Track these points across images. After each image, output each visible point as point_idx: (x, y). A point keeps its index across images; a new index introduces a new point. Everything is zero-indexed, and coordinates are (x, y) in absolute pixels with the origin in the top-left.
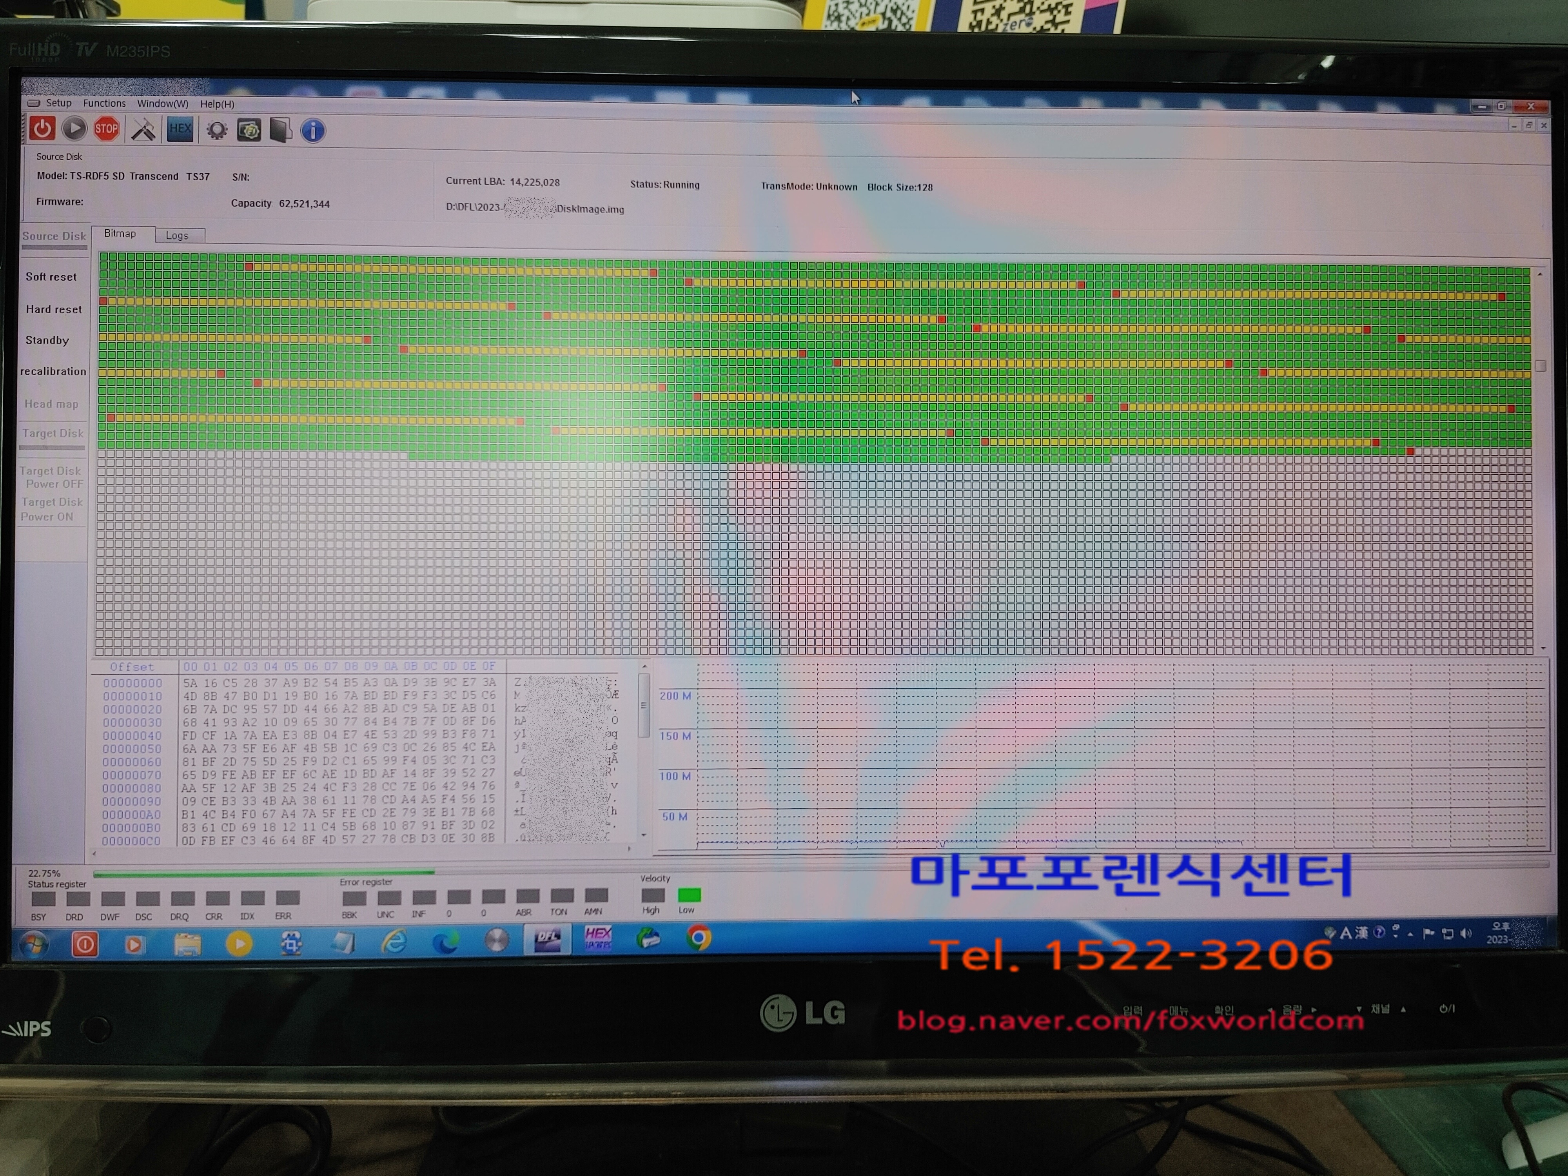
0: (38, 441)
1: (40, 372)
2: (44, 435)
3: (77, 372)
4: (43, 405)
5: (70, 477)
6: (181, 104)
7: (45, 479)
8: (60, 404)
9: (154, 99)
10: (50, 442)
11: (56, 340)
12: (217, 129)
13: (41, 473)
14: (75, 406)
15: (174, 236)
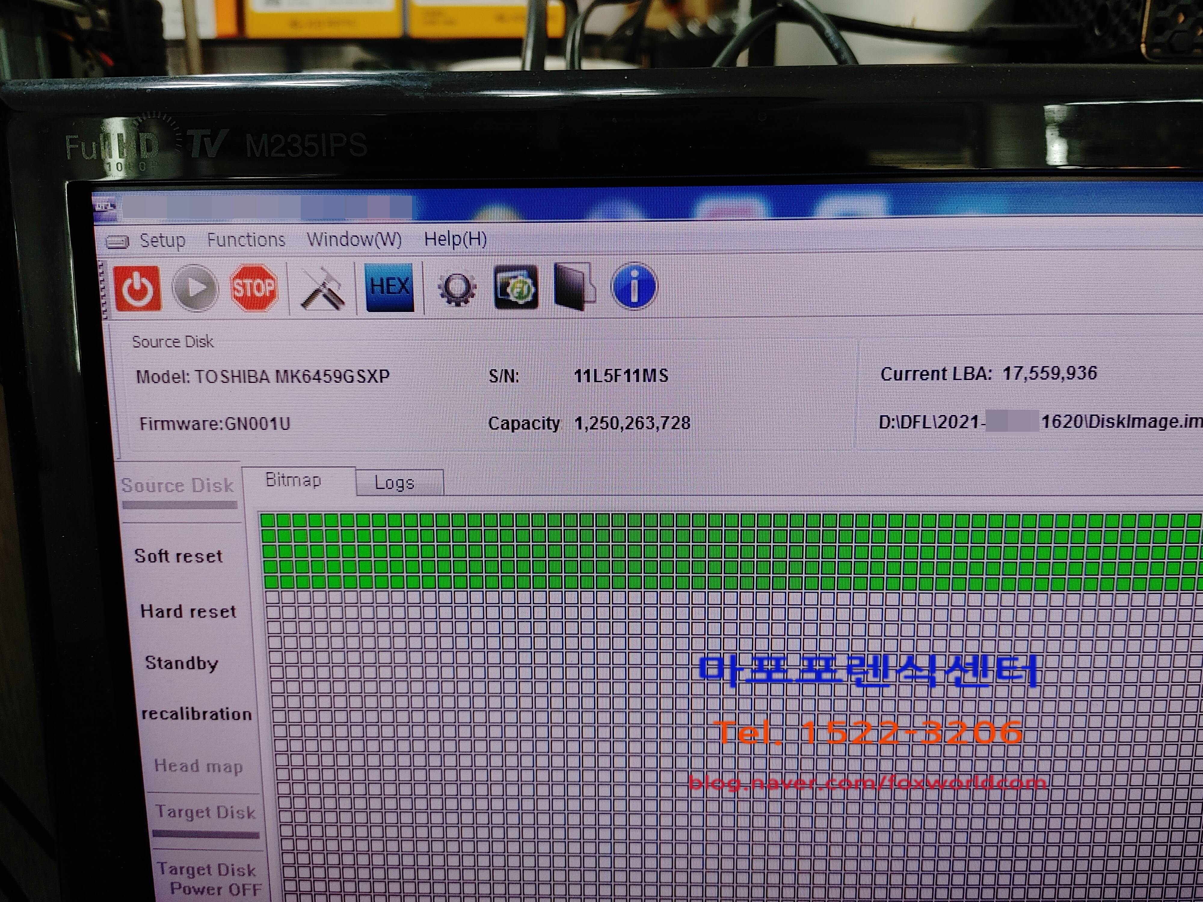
0: (181, 824)
1: (174, 715)
2: (191, 815)
3: (236, 716)
4: (184, 767)
5: (240, 881)
6: (389, 240)
7: (199, 882)
8: (212, 767)
9: (338, 230)
10: (200, 825)
11: (195, 663)
12: (457, 288)
13: (192, 872)
14: (237, 769)
15: (390, 485)
